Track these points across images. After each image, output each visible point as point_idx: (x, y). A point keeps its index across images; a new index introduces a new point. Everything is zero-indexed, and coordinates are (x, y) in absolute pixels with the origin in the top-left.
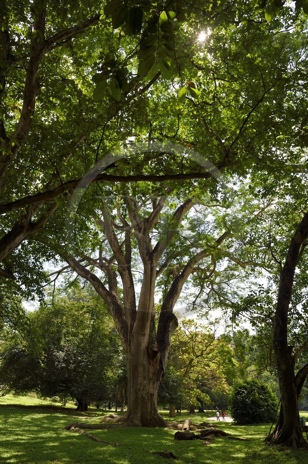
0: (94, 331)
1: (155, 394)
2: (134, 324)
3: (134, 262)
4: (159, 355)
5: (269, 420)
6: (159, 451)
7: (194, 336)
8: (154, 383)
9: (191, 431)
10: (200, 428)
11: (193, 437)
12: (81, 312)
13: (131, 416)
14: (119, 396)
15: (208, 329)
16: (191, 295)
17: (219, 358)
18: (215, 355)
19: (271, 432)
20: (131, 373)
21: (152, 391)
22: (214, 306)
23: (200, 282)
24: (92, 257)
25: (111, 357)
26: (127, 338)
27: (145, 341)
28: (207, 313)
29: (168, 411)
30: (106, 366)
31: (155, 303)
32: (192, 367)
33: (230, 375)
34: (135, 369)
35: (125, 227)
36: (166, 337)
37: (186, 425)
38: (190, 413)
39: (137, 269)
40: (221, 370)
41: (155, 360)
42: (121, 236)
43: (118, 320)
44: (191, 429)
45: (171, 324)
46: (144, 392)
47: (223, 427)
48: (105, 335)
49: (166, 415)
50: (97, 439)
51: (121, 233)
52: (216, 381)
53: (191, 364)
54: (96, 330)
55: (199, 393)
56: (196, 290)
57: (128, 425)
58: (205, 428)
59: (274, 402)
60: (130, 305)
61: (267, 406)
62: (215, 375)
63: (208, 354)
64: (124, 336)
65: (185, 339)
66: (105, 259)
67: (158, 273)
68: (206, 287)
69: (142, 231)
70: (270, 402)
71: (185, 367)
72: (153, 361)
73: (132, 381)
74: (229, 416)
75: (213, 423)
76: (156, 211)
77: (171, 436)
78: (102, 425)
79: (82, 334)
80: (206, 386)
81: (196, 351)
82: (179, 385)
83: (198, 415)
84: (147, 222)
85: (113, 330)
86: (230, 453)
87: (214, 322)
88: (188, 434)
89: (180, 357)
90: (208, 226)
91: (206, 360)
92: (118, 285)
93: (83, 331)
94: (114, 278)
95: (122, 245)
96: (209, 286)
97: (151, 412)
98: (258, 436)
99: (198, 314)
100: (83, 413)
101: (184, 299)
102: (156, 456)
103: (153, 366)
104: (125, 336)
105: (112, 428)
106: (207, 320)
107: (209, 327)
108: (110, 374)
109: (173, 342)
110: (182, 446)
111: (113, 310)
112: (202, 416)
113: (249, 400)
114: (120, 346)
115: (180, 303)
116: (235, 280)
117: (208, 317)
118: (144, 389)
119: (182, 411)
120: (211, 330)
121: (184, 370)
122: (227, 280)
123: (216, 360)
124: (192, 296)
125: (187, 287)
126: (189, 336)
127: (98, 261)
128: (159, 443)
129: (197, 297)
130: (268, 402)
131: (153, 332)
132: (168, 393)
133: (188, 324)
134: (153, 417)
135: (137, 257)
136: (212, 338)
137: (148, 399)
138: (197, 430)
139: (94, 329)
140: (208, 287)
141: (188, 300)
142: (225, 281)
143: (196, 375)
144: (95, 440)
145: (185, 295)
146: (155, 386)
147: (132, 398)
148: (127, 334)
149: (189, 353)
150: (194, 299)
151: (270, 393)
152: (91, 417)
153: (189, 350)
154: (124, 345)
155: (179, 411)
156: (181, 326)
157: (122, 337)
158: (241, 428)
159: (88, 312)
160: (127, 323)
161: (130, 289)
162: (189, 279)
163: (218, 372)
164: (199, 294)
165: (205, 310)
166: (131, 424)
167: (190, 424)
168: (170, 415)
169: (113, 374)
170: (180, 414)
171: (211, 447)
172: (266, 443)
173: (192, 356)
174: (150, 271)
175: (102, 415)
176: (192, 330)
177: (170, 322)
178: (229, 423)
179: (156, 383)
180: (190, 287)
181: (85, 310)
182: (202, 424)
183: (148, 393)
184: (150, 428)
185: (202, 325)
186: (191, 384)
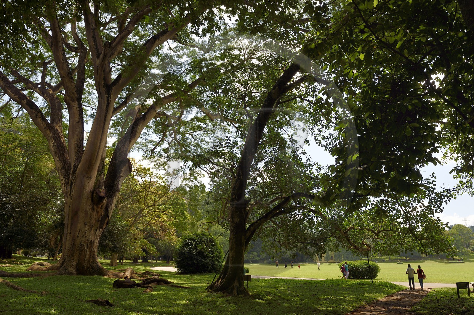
0: (27, 170)
1: (96, 242)
2: (78, 165)
3: (86, 95)
4: (105, 201)
5: (212, 270)
6: (94, 299)
7: (148, 186)
8: (96, 230)
9: (132, 280)
10: (142, 277)
11: (134, 285)
12: (10, 146)
13: (65, 264)
14: (52, 243)
15: (164, 179)
16: (150, 141)
17: (172, 210)
18: (168, 206)
19: (214, 281)
20: (70, 218)
21: (93, 238)
22: (174, 157)
23: (162, 130)
24: (31, 80)
25: (46, 201)
26: (68, 180)
27: (90, 184)
28: (165, 163)
29: (110, 261)
30: (39, 210)
31: (107, 145)
32: (141, 217)
33: (180, 227)
34: (75, 214)
35: (79, 49)
36: (116, 182)
37: (128, 274)
38: (132, 263)
39: (89, 103)
40: (171, 222)
41: (100, 206)
42: (74, 61)
43: (59, 159)
44: (132, 277)
45: (123, 169)
46: (83, 239)
47: (167, 276)
48: (42, 176)
49: (106, 264)
50: (19, 287)
51: (73, 57)
52: (165, 232)
53: (140, 214)
54: (29, 169)
55: (145, 243)
56: (156, 138)
57: (61, 273)
58: (147, 277)
59: (220, 254)
60: (76, 142)
61: (213, 257)
62: (165, 226)
63: (161, 205)
64: (64, 177)
65: (138, 188)
66: (49, 85)
67: (115, 110)
68: (169, 136)
69: (101, 56)
70: (216, 254)
71: (133, 216)
72: (98, 207)
73: (69, 227)
74: (173, 267)
75: (156, 272)
76: (122, 35)
77: (110, 283)
78: (27, 273)
79: (11, 172)
80: (153, 237)
81: (147, 201)
82: (125, 234)
83: (141, 265)
84: (109, 47)
85: (53, 171)
86: (171, 300)
87: (171, 173)
88: (128, 282)
89: (129, 206)
90: (182, 67)
91: (158, 210)
92: (63, 120)
93: (13, 168)
94: (58, 110)
95: (73, 71)
96: (172, 135)
97: (89, 260)
98: (200, 285)
99: (156, 164)
100: (6, 260)
101: (142, 146)
102: (90, 304)
103: (97, 212)
104: (66, 177)
105: (40, 276)
106: (164, 171)
107: (166, 178)
108: (43, 219)
109: (123, 190)
110: (120, 294)
111: (53, 146)
112: (145, 266)
113: (196, 251)
114: (59, 189)
115: (137, 149)
116: (201, 133)
117: (166, 167)
118: (83, 236)
119: (124, 261)
120: (168, 181)
121: (132, 220)
122: (191, 132)
123: (168, 212)
124: (151, 144)
125: (147, 133)
126: (143, 186)
127: (39, 86)
128: (95, 291)
129: (157, 145)
130: (213, 254)
131: (101, 176)
132: (111, 241)
133: (142, 172)
134: (90, 265)
135: (91, 90)
136: (167, 190)
137: (88, 247)
138: (139, 278)
139: (27, 167)
140: (170, 136)
141: (146, 148)
142: (189, 132)
143: (145, 226)
144: (17, 289)
145: (144, 141)
146: (97, 233)
147: (67, 244)
148: (69, 176)
149: (140, 203)
150: (153, 147)
151: (216, 246)
152: (15, 265)
153: (141, 200)
154: (64, 187)
155: (121, 260)
156: (135, 173)
157: (62, 178)
158: (184, 277)
159: (20, 147)
160: (70, 164)
161: (77, 124)
162: (150, 123)
163: (168, 223)
164: (159, 142)
165: (163, 160)
166: (64, 272)
167: (132, 272)
168: (111, 265)
169: (48, 220)
170: (122, 263)
171: (152, 295)
172: (208, 291)
173: (143, 205)
174: (105, 107)
175: (30, 263)
176: (147, 179)
177: (123, 167)
178: (173, 272)
179: (98, 231)
180: (151, 133)
181: (16, 143)
182: (144, 273)
183: (88, 240)
184: (86, 276)
185: (158, 175)
186: (138, 234)
